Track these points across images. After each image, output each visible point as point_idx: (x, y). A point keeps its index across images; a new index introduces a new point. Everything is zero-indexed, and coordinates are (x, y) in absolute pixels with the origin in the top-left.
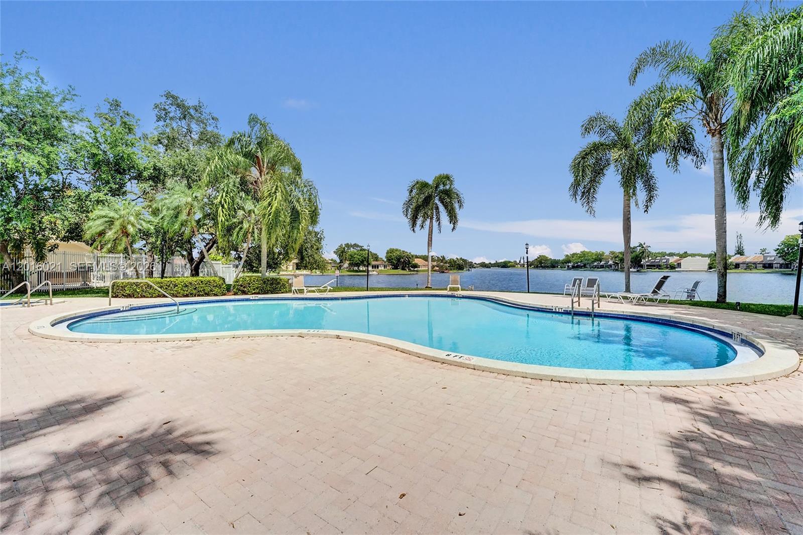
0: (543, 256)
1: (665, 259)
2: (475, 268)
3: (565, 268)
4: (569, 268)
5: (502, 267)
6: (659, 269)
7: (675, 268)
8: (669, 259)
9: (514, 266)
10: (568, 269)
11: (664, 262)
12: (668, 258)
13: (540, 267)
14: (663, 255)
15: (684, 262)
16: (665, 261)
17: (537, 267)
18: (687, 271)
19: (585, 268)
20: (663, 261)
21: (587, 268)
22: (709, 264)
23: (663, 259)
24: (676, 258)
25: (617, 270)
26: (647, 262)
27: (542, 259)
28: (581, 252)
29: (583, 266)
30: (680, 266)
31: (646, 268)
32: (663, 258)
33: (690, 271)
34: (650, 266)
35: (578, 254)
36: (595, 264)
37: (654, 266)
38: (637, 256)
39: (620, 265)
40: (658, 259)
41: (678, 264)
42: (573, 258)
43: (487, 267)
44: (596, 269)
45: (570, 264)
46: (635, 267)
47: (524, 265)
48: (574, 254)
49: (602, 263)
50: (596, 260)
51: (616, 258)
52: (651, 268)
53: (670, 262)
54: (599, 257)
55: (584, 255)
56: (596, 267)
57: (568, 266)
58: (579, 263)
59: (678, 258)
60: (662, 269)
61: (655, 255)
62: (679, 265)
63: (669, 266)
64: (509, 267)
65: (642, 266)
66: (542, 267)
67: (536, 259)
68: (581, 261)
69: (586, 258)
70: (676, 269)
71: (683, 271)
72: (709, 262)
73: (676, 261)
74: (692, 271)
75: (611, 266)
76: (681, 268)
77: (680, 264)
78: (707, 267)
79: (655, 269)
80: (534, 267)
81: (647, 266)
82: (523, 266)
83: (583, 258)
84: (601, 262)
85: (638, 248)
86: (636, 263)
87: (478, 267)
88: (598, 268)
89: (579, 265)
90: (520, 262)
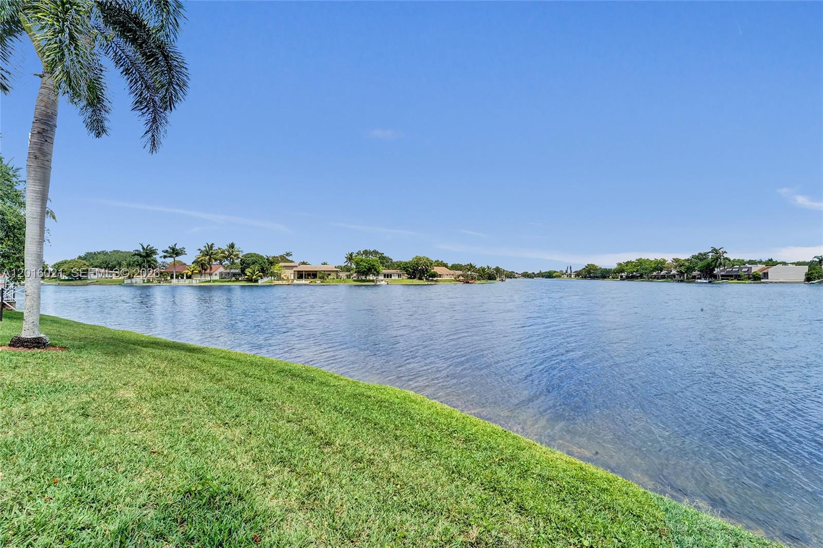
0: (591, 264)
1: (746, 268)
2: (516, 278)
3: (617, 278)
4: (622, 279)
5: (546, 278)
6: (738, 280)
7: (760, 279)
8: (751, 268)
9: (560, 276)
10: (620, 280)
11: (745, 272)
12: (750, 266)
13: (588, 278)
14: (743, 263)
15: (771, 271)
16: (746, 270)
17: (585, 277)
18: (776, 283)
19: (642, 278)
20: (744, 270)
21: (644, 278)
22: (807, 274)
23: (743, 268)
24: (760, 266)
25: (682, 281)
26: (721, 271)
27: (590, 269)
28: (637, 260)
29: (639, 276)
30: (768, 276)
31: (720, 278)
32: (742, 266)
33: (780, 282)
34: (727, 277)
35: (633, 262)
36: (655, 273)
37: (732, 276)
38: (709, 265)
39: (685, 275)
40: (736, 268)
41: (764, 273)
42: (628, 268)
43: (530, 278)
44: (655, 280)
45: (623, 274)
46: (705, 277)
47: (570, 275)
48: (628, 263)
49: (663, 273)
50: (655, 269)
51: (681, 266)
52: (728, 279)
53: (753, 272)
54: (660, 265)
55: (641, 263)
56: (656, 277)
57: (622, 277)
58: (635, 273)
59: (764, 266)
60: (742, 280)
61: (733, 263)
62: (766, 275)
63: (751, 276)
64: (555, 277)
65: (715, 277)
66: (590, 277)
67: (584, 269)
68: (637, 271)
69: (643, 267)
70: (762, 280)
71: (771, 282)
72: (807, 271)
73: (761, 270)
74: (783, 282)
75: (675, 277)
76: (768, 279)
77: (767, 273)
78: (803, 278)
79: (732, 280)
80: (582, 277)
81: (722, 276)
82: (570, 277)
83: (639, 268)
84: (661, 272)
85: (710, 254)
86: (707, 272)
87: (519, 277)
88: (658, 278)
89: (634, 275)
90: (567, 272)
